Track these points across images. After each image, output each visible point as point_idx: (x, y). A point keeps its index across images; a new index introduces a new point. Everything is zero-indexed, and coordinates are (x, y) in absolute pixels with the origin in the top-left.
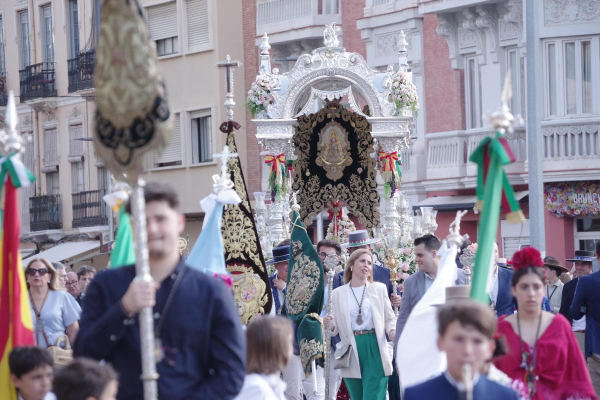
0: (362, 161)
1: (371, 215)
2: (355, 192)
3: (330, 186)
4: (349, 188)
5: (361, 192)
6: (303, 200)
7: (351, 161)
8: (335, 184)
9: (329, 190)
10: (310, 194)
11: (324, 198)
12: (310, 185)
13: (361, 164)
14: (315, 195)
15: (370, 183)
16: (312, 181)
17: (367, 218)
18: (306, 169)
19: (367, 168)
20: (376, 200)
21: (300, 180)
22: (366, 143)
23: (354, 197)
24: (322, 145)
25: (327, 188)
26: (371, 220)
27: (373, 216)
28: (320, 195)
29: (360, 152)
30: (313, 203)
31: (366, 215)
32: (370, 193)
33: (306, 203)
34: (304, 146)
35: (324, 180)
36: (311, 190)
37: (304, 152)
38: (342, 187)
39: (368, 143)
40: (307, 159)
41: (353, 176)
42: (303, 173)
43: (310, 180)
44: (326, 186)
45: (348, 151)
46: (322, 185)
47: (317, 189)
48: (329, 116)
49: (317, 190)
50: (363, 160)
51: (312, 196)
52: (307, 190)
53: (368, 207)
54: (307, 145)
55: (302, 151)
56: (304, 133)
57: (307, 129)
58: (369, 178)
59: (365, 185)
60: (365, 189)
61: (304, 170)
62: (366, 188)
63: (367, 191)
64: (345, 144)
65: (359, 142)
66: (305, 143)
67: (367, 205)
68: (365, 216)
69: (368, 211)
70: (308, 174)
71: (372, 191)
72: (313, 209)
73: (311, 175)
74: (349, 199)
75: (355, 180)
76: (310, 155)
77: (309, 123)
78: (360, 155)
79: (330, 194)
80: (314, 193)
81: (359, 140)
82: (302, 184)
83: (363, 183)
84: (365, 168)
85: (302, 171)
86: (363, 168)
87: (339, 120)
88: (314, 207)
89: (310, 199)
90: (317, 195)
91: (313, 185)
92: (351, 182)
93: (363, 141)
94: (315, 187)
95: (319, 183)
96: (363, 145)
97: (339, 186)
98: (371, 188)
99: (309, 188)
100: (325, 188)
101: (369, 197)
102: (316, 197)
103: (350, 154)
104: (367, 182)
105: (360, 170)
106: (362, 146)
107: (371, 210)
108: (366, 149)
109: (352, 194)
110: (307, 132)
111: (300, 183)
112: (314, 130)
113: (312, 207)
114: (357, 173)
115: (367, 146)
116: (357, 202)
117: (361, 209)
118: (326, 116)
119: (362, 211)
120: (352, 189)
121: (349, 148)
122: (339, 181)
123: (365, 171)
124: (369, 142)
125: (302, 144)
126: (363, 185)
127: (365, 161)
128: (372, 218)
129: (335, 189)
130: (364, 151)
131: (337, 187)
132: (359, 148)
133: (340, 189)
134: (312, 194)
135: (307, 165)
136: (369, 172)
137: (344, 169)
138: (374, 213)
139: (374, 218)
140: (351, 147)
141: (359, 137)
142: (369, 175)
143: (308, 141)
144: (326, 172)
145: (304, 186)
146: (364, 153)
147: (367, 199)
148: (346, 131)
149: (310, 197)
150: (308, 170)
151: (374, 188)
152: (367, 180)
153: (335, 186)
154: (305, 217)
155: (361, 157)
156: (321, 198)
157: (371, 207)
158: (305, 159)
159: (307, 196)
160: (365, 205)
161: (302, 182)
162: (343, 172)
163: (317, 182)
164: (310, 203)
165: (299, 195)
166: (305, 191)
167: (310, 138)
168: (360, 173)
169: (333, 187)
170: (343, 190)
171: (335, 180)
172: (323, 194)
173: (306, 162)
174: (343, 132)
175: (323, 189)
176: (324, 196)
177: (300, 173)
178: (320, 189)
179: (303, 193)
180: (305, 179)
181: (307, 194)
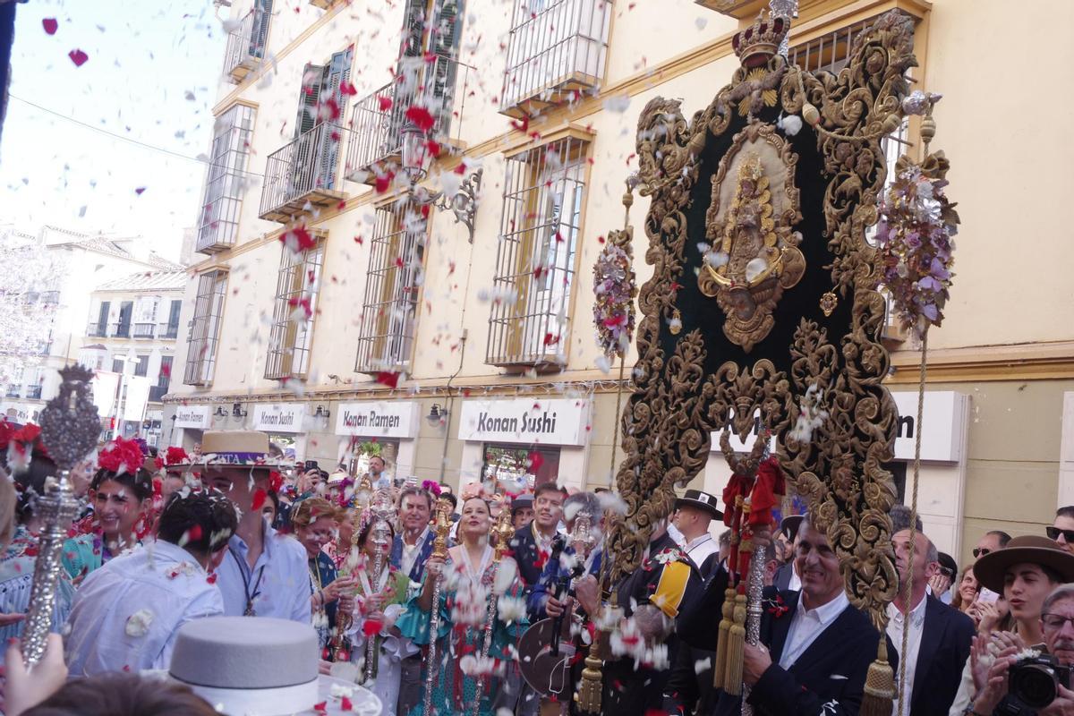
0: (837, 261)
1: (854, 497)
3: (732, 367)
4: (789, 378)
7: (801, 260)
8: (745, 359)
9: (728, 384)
10: (674, 398)
11: (711, 417)
12: (678, 365)
13: (834, 275)
14: (689, 402)
15: (860, 352)
16: (683, 351)
17: (840, 503)
18: (671, 310)
19: (851, 290)
20: (878, 428)
21: (653, 349)
22: (852, 182)
24: (719, 218)
25: (723, 378)
26: (854, 514)
27: (861, 500)
28: (699, 407)
29: (829, 223)
30: (681, 432)
31: (839, 492)
32: (859, 397)
33: (662, 433)
34: (673, 229)
35: (719, 350)
36: (677, 383)
37: (671, 250)
38: (767, 375)
39: (859, 183)
40: (677, 272)
41: (805, 327)
42: (664, 323)
43: (678, 348)
44: (720, 370)
45: (795, 228)
46: (710, 366)
47: (693, 380)
48: (744, 107)
49: (695, 385)
50: (841, 257)
51: (679, 407)
52: (669, 386)
53: (849, 456)
54: (679, 222)
55: (667, 247)
58: (857, 334)
59: (842, 361)
60: (841, 380)
61: (666, 310)
62: (846, 377)
63: (847, 389)
64: (786, 202)
65: (831, 184)
66: (674, 216)
67: (844, 450)
68: (834, 496)
69: (842, 473)
70: (675, 324)
71: (865, 387)
73: (682, 331)
74: (784, 423)
75: (809, 341)
76: (684, 257)
78: (832, 236)
79: (729, 402)
80: (687, 396)
81: (831, 176)
82: (658, 362)
83: (835, 355)
84: (843, 289)
85: (661, 316)
86: (838, 292)
88: (683, 449)
89: (672, 417)
90: (693, 405)
91: (685, 368)
92: (794, 353)
93: (842, 178)
94: (691, 375)
95: (701, 359)
96: (842, 195)
97: (759, 367)
98: (864, 374)
99: (674, 378)
100: (717, 378)
101: (852, 414)
102: (689, 412)
103: (800, 239)
104: (848, 350)
105: (828, 302)
106: (839, 200)
107: (858, 471)
108: (851, 210)
111: (653, 358)
112: (700, 165)
113: (676, 449)
114: (816, 314)
115: (855, 198)
117: (821, 465)
118: (734, 110)
119: (824, 474)
120: (797, 380)
121: (798, 216)
122: (759, 350)
123: (846, 301)
124: (863, 179)
125: (669, 223)
126: (834, 363)
127: (846, 260)
128: (859, 510)
129: (746, 379)
130: (843, 218)
131: (750, 374)
132: (829, 209)
133: (760, 383)
134: (679, 400)
135: (672, 294)
136: (857, 304)
137: (778, 303)
138: (866, 484)
139: (868, 508)
140: (803, 209)
141: (829, 165)
142: (856, 320)
143: (683, 209)
144: (722, 318)
145: (662, 372)
146: (844, 226)
147: (844, 422)
148: (792, 150)
149: (674, 412)
150: (677, 312)
151: (874, 374)
152: (848, 340)
153: (746, 369)
154: (656, 484)
155: (834, 246)
156: (704, 414)
157: (859, 458)
158: (674, 273)
159: (667, 409)
160: (837, 450)
161: (659, 355)
162: (775, 312)
163: (696, 356)
164: (673, 432)
165: (648, 402)
166: (662, 387)
167: (691, 196)
168: (828, 312)
169: (740, 373)
170: (768, 385)
171: (747, 346)
172: (710, 400)
173: (672, 285)
174: (780, 154)
175: (712, 382)
176: (714, 406)
177: (657, 324)
178: (703, 381)
179: (656, 394)
180: (668, 344)
181: (667, 400)
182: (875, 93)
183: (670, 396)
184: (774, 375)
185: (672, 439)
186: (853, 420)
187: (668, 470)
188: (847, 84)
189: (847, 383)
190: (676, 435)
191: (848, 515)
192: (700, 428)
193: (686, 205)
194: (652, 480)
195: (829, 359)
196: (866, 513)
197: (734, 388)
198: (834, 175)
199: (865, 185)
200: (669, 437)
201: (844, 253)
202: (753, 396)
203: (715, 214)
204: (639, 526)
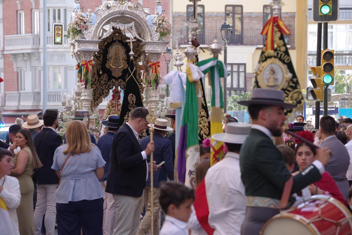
3: (114, 80)
6: (98, 88)
7: (127, 65)
8: (117, 79)
9: (113, 83)
10: (102, 85)
11: (110, 87)
12: (102, 79)
14: (105, 85)
15: (138, 79)
18: (100, 70)
19: (136, 71)
21: (96, 76)
24: (110, 56)
25: (112, 81)
28: (107, 86)
30: (104, 90)
33: (99, 90)
34: (99, 56)
35: (110, 77)
36: (102, 82)
37: (99, 60)
38: (121, 82)
39: (137, 56)
42: (98, 72)
43: (102, 76)
44: (112, 80)
45: (125, 60)
46: (109, 80)
48: (115, 39)
49: (106, 83)
51: (103, 86)
52: (100, 82)
54: (101, 55)
55: (98, 59)
57: (101, 46)
58: (138, 77)
61: (99, 70)
66: (99, 54)
70: (101, 73)
72: (103, 94)
73: (103, 74)
76: (102, 62)
77: (103, 43)
79: (113, 85)
80: (104, 84)
82: (97, 78)
87: (120, 42)
88: (104, 92)
89: (101, 87)
90: (106, 86)
91: (104, 79)
94: (105, 81)
95: (107, 78)
96: (134, 57)
97: (120, 80)
99: (101, 81)
100: (111, 82)
102: (105, 87)
103: (127, 62)
108: (136, 59)
110: (101, 48)
112: (105, 47)
113: (103, 92)
115: (137, 58)
118: (113, 39)
121: (126, 59)
122: (119, 78)
127: (135, 67)
129: (117, 82)
131: (118, 81)
133: (120, 83)
135: (100, 67)
140: (127, 58)
143: (102, 53)
145: (98, 80)
148: (125, 48)
154: (99, 98)
155: (133, 64)
158: (99, 64)
159: (100, 86)
162: (122, 72)
164: (102, 90)
165: (95, 85)
166: (98, 83)
169: (116, 81)
170: (121, 83)
171: (117, 77)
172: (109, 85)
173: (100, 66)
174: (123, 48)
175: (110, 82)
176: (110, 86)
177: (96, 72)
178: (108, 82)
179: (97, 84)
180: (99, 76)
181: (100, 85)
184: (123, 82)
187: (101, 96)
192: (107, 89)
197: (115, 83)
199: (138, 56)
201: (135, 65)
202: (119, 85)
203: (109, 56)
204: (95, 105)
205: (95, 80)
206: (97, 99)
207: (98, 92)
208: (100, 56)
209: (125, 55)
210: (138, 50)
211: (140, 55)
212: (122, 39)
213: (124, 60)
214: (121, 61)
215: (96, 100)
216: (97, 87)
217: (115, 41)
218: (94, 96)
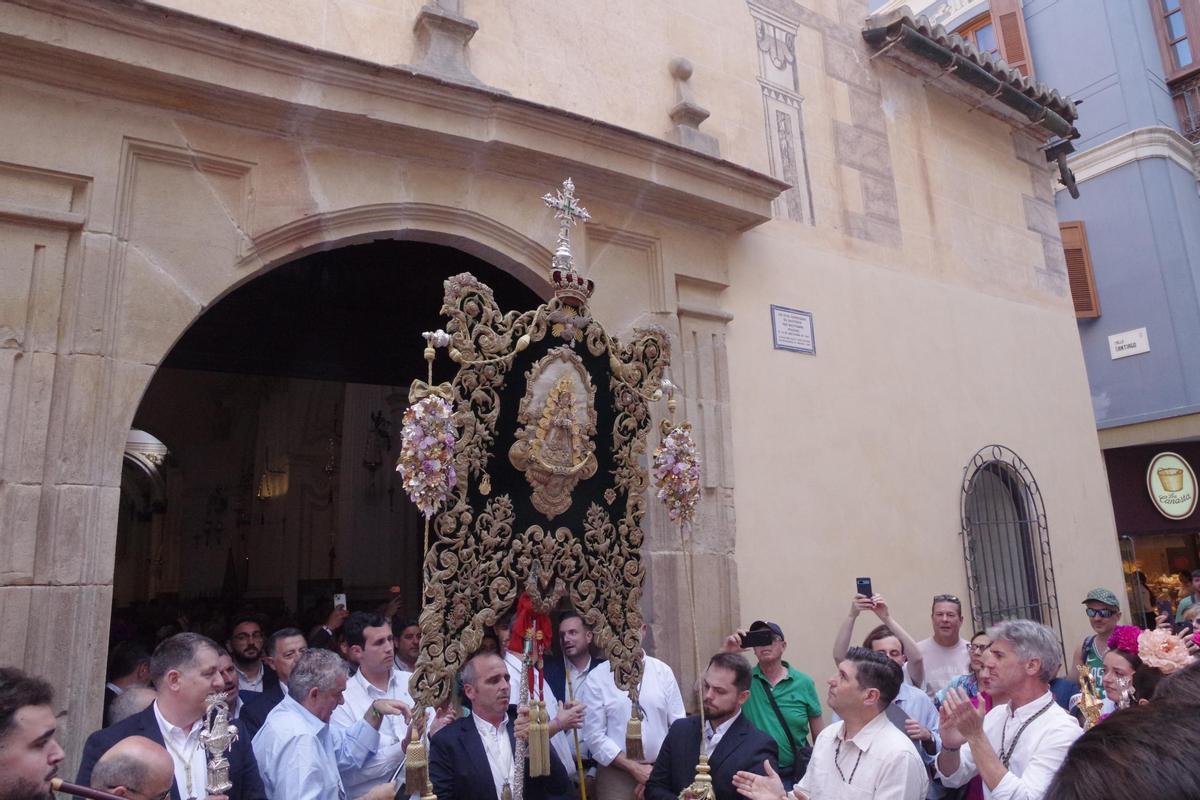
0: (619, 469)
1: (622, 622)
2: (595, 554)
3: (538, 531)
4: (582, 543)
5: (608, 555)
6: (466, 570)
7: (595, 465)
8: (550, 526)
9: (535, 543)
10: (485, 551)
11: (519, 566)
12: (488, 522)
13: (617, 479)
14: (500, 554)
15: (630, 532)
16: (494, 511)
17: (614, 628)
18: (482, 473)
19: (626, 491)
20: (637, 579)
21: (461, 505)
22: (631, 423)
23: (591, 568)
24: (532, 409)
25: (531, 537)
26: (621, 633)
27: (626, 623)
28: (510, 558)
29: (617, 444)
30: (491, 579)
31: (612, 620)
32: (627, 560)
33: (472, 580)
34: (485, 403)
35: (526, 514)
36: (490, 539)
37: (482, 421)
38: (567, 539)
39: (635, 425)
40: (487, 442)
41: (595, 508)
42: (474, 482)
43: (489, 508)
44: (530, 530)
45: (591, 439)
46: (518, 528)
47: (504, 537)
48: (557, 331)
49: (506, 541)
50: (622, 467)
51: (489, 558)
52: (479, 540)
53: (619, 597)
54: (493, 399)
55: (477, 416)
56: (490, 364)
57: (499, 354)
58: (629, 518)
59: (618, 536)
60: (617, 548)
61: (477, 473)
62: (620, 546)
63: (620, 554)
64: (585, 417)
65: (618, 418)
66: (487, 391)
67: (617, 593)
68: (610, 623)
69: (618, 607)
70: (485, 488)
71: (630, 554)
72: (488, 600)
73: (493, 495)
74: (579, 574)
75: (596, 520)
76: (497, 433)
77: (508, 338)
78: (617, 453)
79: (535, 556)
80: (497, 549)
81: (618, 412)
82: (468, 517)
83: (614, 531)
84: (622, 490)
85: (471, 475)
86: (617, 491)
87: (581, 348)
88: (492, 593)
89: (483, 566)
90: (504, 557)
91: (497, 525)
92: (586, 525)
93: (626, 417)
94: (501, 532)
95: (510, 520)
96: (626, 427)
97: (561, 532)
98: (631, 546)
99: (484, 533)
100: (525, 537)
101: (622, 570)
102: (499, 563)
103: (594, 447)
104: (623, 529)
105: (610, 496)
106: (624, 430)
107: (623, 606)
108: (630, 440)
109: (588, 561)
110: (498, 363)
111: (461, 513)
112: (515, 360)
113: (486, 592)
115: (633, 433)
116: (596, 582)
117: (601, 604)
118: (549, 330)
119: (603, 609)
120: (589, 545)
121: (594, 431)
122: (559, 521)
123: (622, 498)
124: (639, 423)
125: (478, 394)
126: (614, 536)
127: (625, 472)
128: (624, 630)
129: (550, 541)
130: (625, 443)
131: (554, 537)
132: (616, 434)
133: (561, 544)
134: (490, 552)
135: (485, 460)
136: (630, 502)
137: (575, 488)
138: (628, 614)
139: (629, 628)
140: (597, 427)
141: (619, 405)
142: (629, 509)
143: (497, 389)
144: (531, 490)
145: (471, 527)
146: (626, 449)
147: (617, 575)
148: (593, 382)
149: (484, 562)
150: (486, 476)
151: (637, 547)
152: (623, 523)
153: (549, 533)
154: (466, 624)
155: (618, 459)
156: (513, 565)
157: (625, 598)
158: (484, 441)
159: (477, 559)
160: (613, 594)
161: (468, 510)
162: (573, 494)
163: (507, 517)
164: (484, 579)
165: (456, 552)
166: (472, 540)
167: (505, 381)
168: (610, 502)
169: (545, 535)
170: (567, 547)
171: (551, 517)
172: (518, 554)
173: (484, 452)
174: (584, 381)
175: (521, 540)
176: (522, 559)
177: (465, 483)
178: (513, 538)
179: (466, 546)
180: (477, 502)
181: (477, 551)
182: (649, 370)
183: (482, 548)
184: (572, 540)
185: (483, 584)
186: (622, 574)
187: (477, 612)
188: (632, 355)
189: (620, 550)
190: (487, 581)
191: (618, 634)
192: (508, 576)
193: (499, 387)
194: (462, 622)
195: (611, 534)
196: (627, 631)
197: (541, 546)
198: (620, 412)
199: (639, 426)
200: (480, 584)
201: (624, 466)
202: (555, 554)
203: (529, 405)
204: (447, 663)
205: (454, 526)
206: (459, 631)
207: (468, 592)
208: (489, 399)
209: (589, 413)
210: (641, 399)
211: (646, 422)
212: (585, 337)
213: (587, 438)
214: (577, 442)
215: (453, 637)
216: (461, 565)
217: (560, 341)
218: (445, 615)
